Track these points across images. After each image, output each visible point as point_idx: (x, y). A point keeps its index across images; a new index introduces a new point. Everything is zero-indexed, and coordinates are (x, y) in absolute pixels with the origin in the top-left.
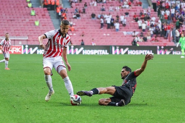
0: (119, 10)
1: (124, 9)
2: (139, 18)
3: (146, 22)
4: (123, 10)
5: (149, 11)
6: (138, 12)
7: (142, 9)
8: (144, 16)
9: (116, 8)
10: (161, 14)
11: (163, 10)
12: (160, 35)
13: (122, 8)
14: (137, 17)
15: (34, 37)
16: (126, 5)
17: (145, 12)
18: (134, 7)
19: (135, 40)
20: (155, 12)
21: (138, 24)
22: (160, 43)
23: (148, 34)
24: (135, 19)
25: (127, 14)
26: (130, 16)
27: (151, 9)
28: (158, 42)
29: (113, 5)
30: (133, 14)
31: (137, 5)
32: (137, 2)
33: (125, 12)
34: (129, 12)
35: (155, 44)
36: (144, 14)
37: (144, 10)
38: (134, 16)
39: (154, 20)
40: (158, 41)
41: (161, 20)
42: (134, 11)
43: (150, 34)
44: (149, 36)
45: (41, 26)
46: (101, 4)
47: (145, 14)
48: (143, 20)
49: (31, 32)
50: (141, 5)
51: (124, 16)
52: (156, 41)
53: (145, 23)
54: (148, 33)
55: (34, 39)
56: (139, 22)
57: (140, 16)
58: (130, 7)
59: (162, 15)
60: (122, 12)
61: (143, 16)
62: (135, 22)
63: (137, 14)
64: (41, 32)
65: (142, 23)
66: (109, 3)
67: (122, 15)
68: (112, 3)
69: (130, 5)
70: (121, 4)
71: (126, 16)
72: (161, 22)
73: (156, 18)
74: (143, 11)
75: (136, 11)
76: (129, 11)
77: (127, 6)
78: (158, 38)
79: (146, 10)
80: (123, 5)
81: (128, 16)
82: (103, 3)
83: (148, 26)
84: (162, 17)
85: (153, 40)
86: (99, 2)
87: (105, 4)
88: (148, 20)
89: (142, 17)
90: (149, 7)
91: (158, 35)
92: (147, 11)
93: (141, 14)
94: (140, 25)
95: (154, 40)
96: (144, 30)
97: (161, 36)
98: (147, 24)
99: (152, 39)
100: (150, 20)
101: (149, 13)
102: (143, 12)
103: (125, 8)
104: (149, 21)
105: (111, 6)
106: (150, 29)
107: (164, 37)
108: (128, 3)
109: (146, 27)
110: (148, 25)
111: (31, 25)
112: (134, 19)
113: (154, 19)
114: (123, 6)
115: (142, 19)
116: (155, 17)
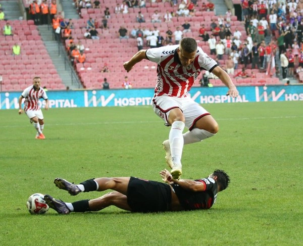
0: (171, 19)
1: (180, 18)
2: (210, 33)
3: (225, 41)
4: (178, 21)
5: (228, 19)
6: (208, 22)
7: (214, 17)
8: (219, 29)
9: (166, 17)
10: (252, 25)
11: (255, 18)
12: (251, 65)
13: (177, 15)
14: (205, 33)
15: (11, 76)
16: (183, 9)
17: (220, 23)
18: (198, 13)
19: (205, 76)
20: (239, 22)
21: (208, 45)
22: (253, 79)
23: (228, 64)
24: (203, 36)
25: (186, 27)
26: (192, 31)
27: (231, 16)
28: (249, 79)
29: (160, 11)
30: (197, 26)
31: (205, 10)
32: (204, 3)
33: (183, 23)
34: (190, 23)
35: (244, 82)
36: (218, 26)
37: (219, 19)
38: (201, 31)
39: (239, 37)
40: (248, 77)
41: (253, 36)
42: (200, 21)
43: (233, 63)
44: (230, 67)
45: (24, 56)
46: (137, 9)
47: (221, 26)
48: (218, 37)
49: (6, 66)
50: (211, 10)
51: (182, 31)
52: (245, 77)
53: (222, 43)
54: (230, 62)
55: (12, 81)
56: (210, 41)
57: (211, 30)
58: (193, 14)
59: (254, 27)
60: (176, 23)
61: (217, 30)
62: (203, 42)
63: (206, 27)
64: (24, 66)
65: (217, 44)
66: (151, 6)
67: (178, 29)
68: (158, 6)
69: (191, 10)
70: (175, 8)
71: (185, 31)
72: (253, 39)
73: (242, 34)
74: (217, 20)
75: (204, 20)
76: (191, 20)
77: (187, 12)
78: (249, 71)
79: (223, 19)
80: (179, 10)
81: (189, 30)
82: (140, 7)
83: (227, 49)
84: (254, 31)
85: (238, 75)
86: (132, 7)
87: (144, 9)
88: (228, 37)
89: (215, 31)
90: (227, 13)
91: (248, 66)
92: (225, 20)
93: (214, 26)
94: (212, 47)
95: (240, 75)
96: (220, 57)
97: (253, 67)
98: (226, 45)
99: (236, 73)
100: (231, 37)
101: (228, 23)
102: (216, 22)
103: (183, 15)
104: (230, 39)
105: (156, 12)
106: (232, 54)
107: (258, 68)
108: (188, 6)
109: (224, 50)
110: (228, 46)
111: (5, 54)
112: (200, 36)
113: (238, 34)
114: (179, 13)
115: (215, 35)
116: (240, 30)
